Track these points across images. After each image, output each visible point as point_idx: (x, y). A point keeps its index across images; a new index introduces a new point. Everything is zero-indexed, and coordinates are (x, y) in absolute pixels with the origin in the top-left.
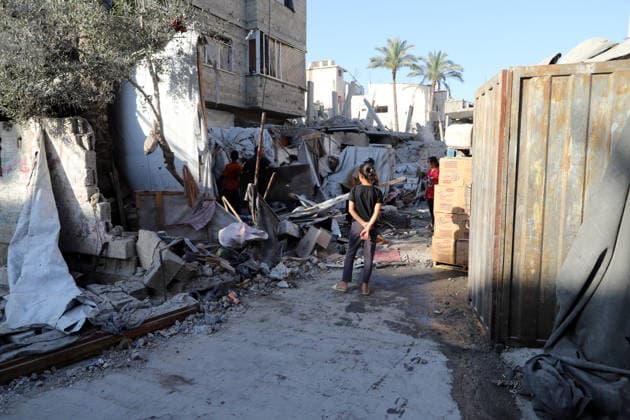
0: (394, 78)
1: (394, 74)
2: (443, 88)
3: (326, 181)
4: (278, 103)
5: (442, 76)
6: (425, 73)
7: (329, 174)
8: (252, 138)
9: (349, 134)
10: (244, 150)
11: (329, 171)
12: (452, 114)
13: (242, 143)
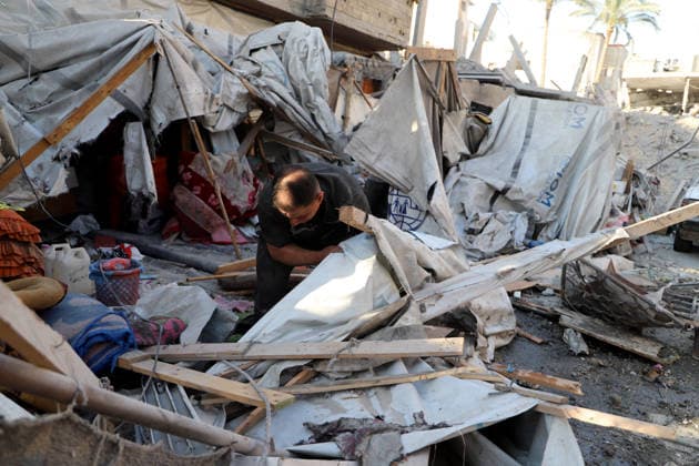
0: (547, 18)
1: (548, 11)
2: (623, 39)
3: (453, 175)
4: (365, 16)
5: (623, 20)
6: (599, 11)
7: (465, 157)
8: (279, 45)
9: (486, 85)
10: (259, 74)
11: (466, 150)
12: (633, 80)
13: (256, 57)
